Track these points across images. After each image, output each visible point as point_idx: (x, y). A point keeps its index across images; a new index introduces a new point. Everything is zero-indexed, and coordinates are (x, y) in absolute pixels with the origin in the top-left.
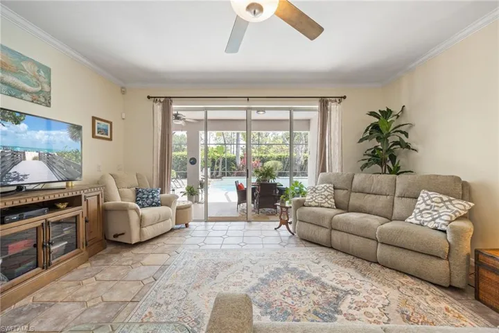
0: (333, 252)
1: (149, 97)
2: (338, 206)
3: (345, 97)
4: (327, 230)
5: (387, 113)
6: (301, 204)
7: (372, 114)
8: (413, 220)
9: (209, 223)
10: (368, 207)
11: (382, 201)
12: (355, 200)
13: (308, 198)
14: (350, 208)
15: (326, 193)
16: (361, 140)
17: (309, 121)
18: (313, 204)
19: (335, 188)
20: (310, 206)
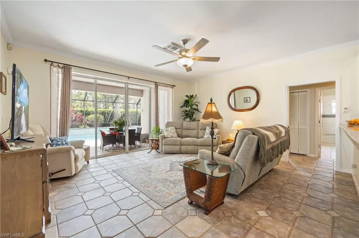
0: (182, 155)
1: (46, 60)
2: (179, 136)
3: (175, 86)
4: (179, 146)
5: (192, 96)
6: (164, 137)
7: (187, 96)
8: (206, 137)
9: (98, 159)
10: (190, 135)
11: (195, 132)
12: (185, 133)
13: (166, 134)
14: (183, 137)
15: (173, 131)
16: (182, 107)
17: (142, 91)
18: (169, 136)
19: (176, 129)
20: (168, 137)
